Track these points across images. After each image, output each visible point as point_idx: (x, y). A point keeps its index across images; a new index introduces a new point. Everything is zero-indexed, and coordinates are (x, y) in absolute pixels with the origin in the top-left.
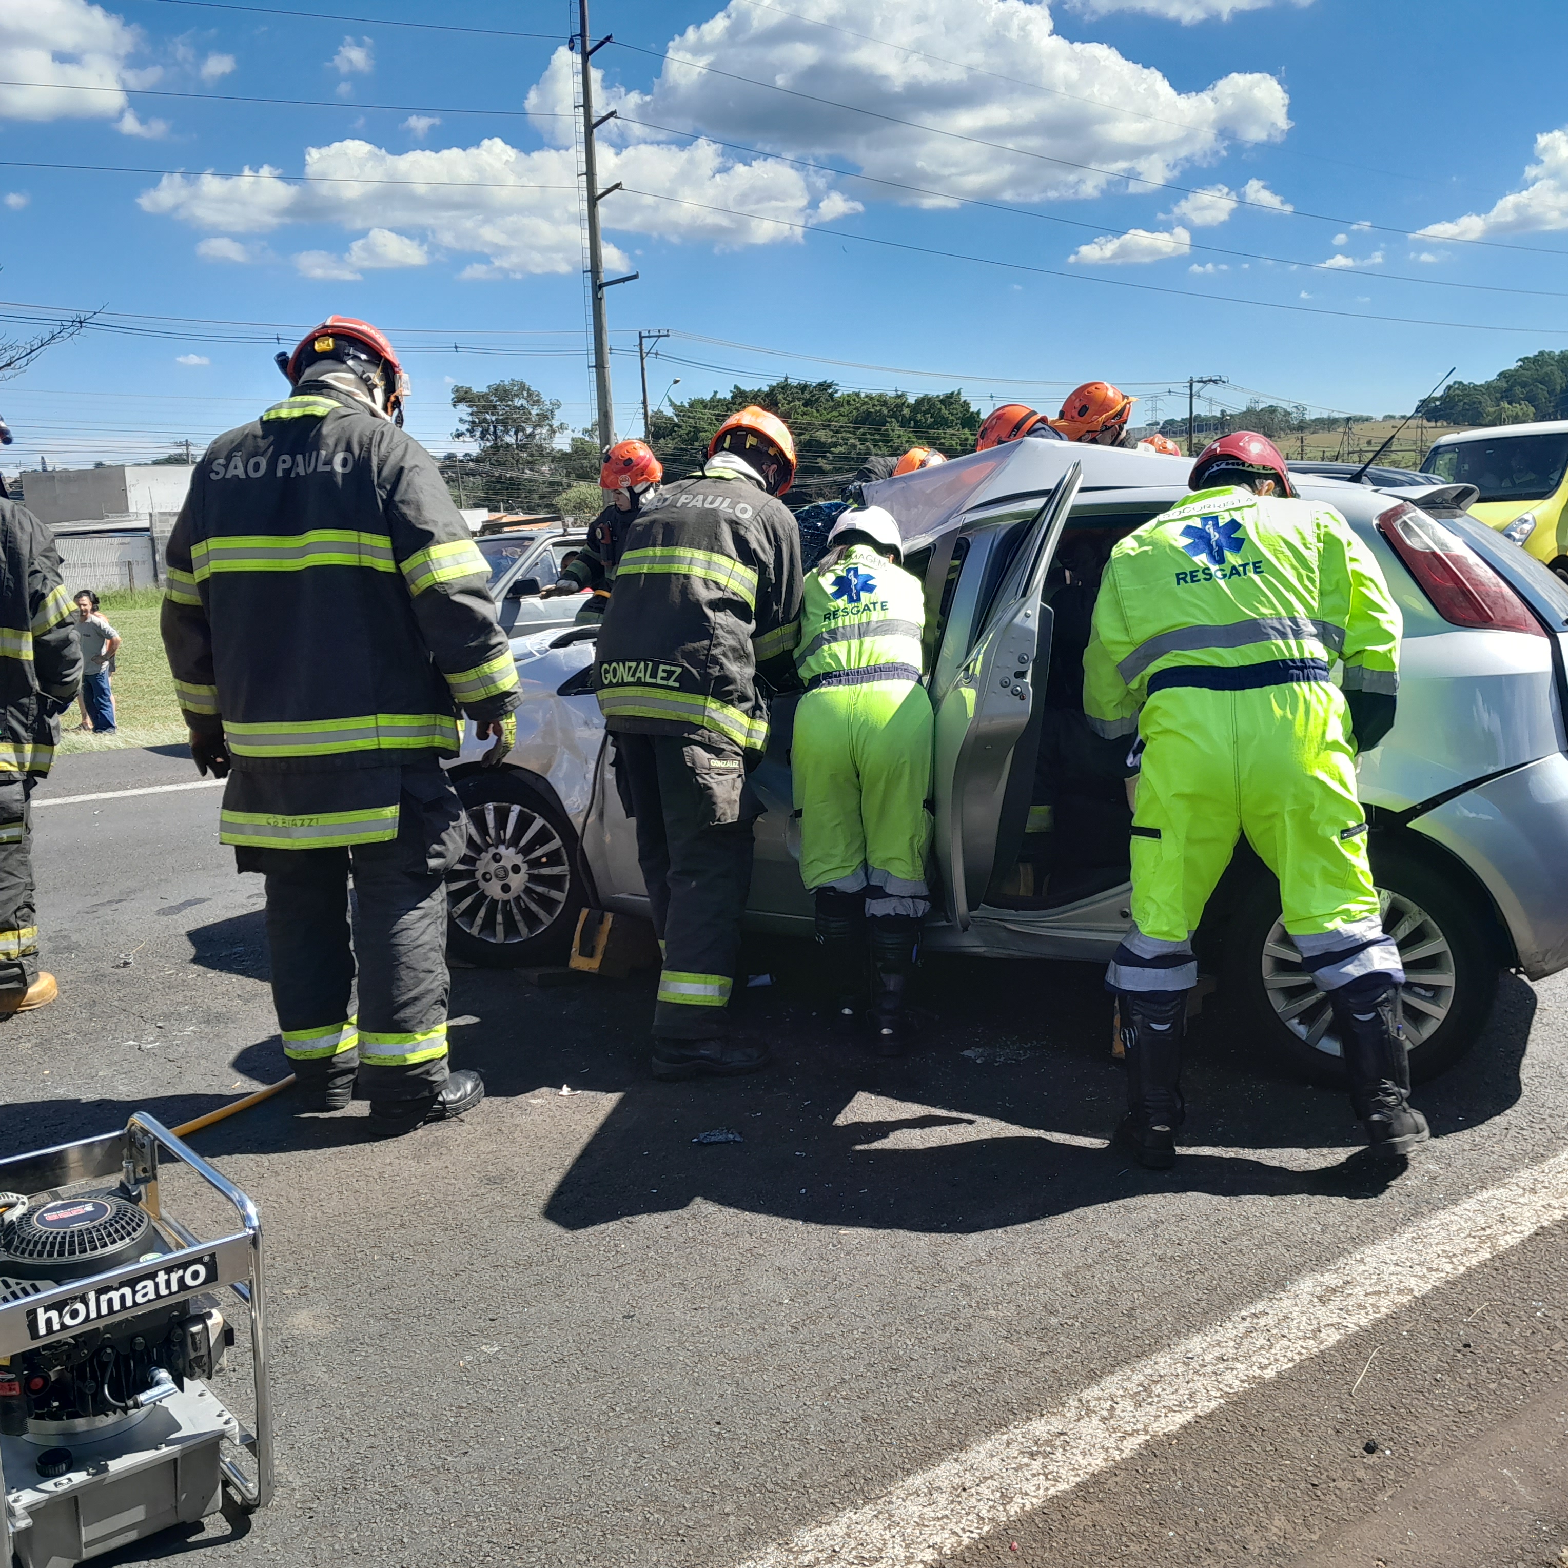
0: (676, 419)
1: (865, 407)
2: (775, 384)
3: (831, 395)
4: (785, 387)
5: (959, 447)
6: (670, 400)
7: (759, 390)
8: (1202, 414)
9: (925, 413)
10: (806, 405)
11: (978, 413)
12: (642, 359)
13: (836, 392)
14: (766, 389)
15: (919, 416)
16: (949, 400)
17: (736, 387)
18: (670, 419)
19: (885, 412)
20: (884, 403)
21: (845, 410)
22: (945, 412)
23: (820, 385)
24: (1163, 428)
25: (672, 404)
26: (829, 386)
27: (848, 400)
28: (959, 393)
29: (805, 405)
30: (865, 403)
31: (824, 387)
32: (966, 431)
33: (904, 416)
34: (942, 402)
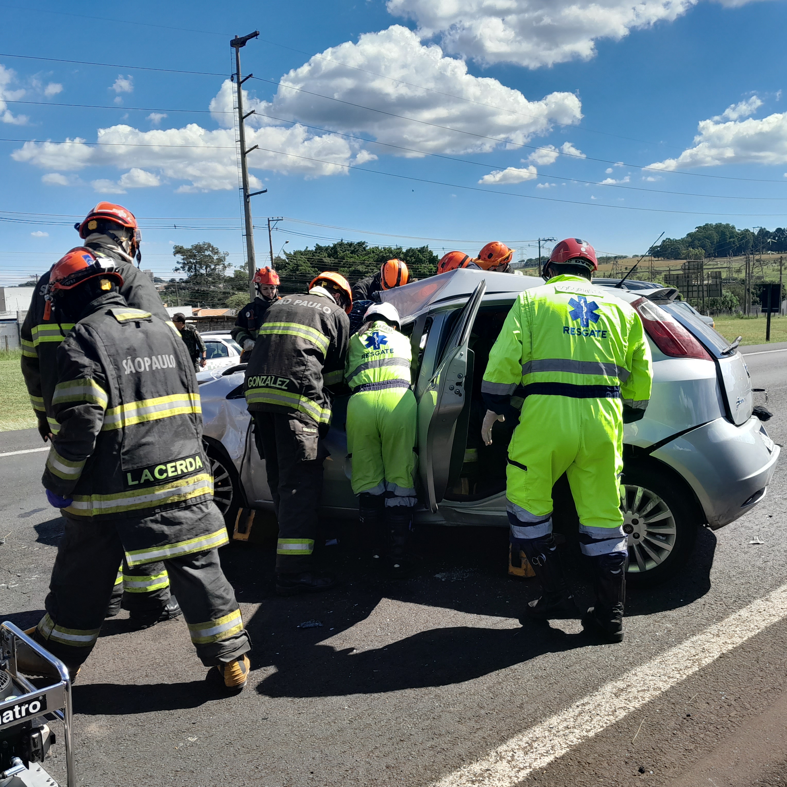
0: (287, 260)
1: (381, 254)
2: (336, 243)
3: (364, 248)
4: (341, 244)
5: (428, 273)
6: (284, 251)
7: (329, 246)
8: (545, 256)
9: (411, 256)
11: (437, 256)
12: (270, 231)
13: (367, 246)
14: (332, 246)
15: (409, 258)
16: (423, 250)
17: (317, 245)
18: (284, 260)
20: (391, 251)
21: (372, 255)
22: (421, 256)
23: (359, 243)
24: (526, 263)
25: (285, 253)
26: (364, 243)
27: (373, 251)
28: (427, 247)
29: (352, 253)
30: (381, 252)
31: (361, 244)
32: (431, 265)
34: (419, 251)
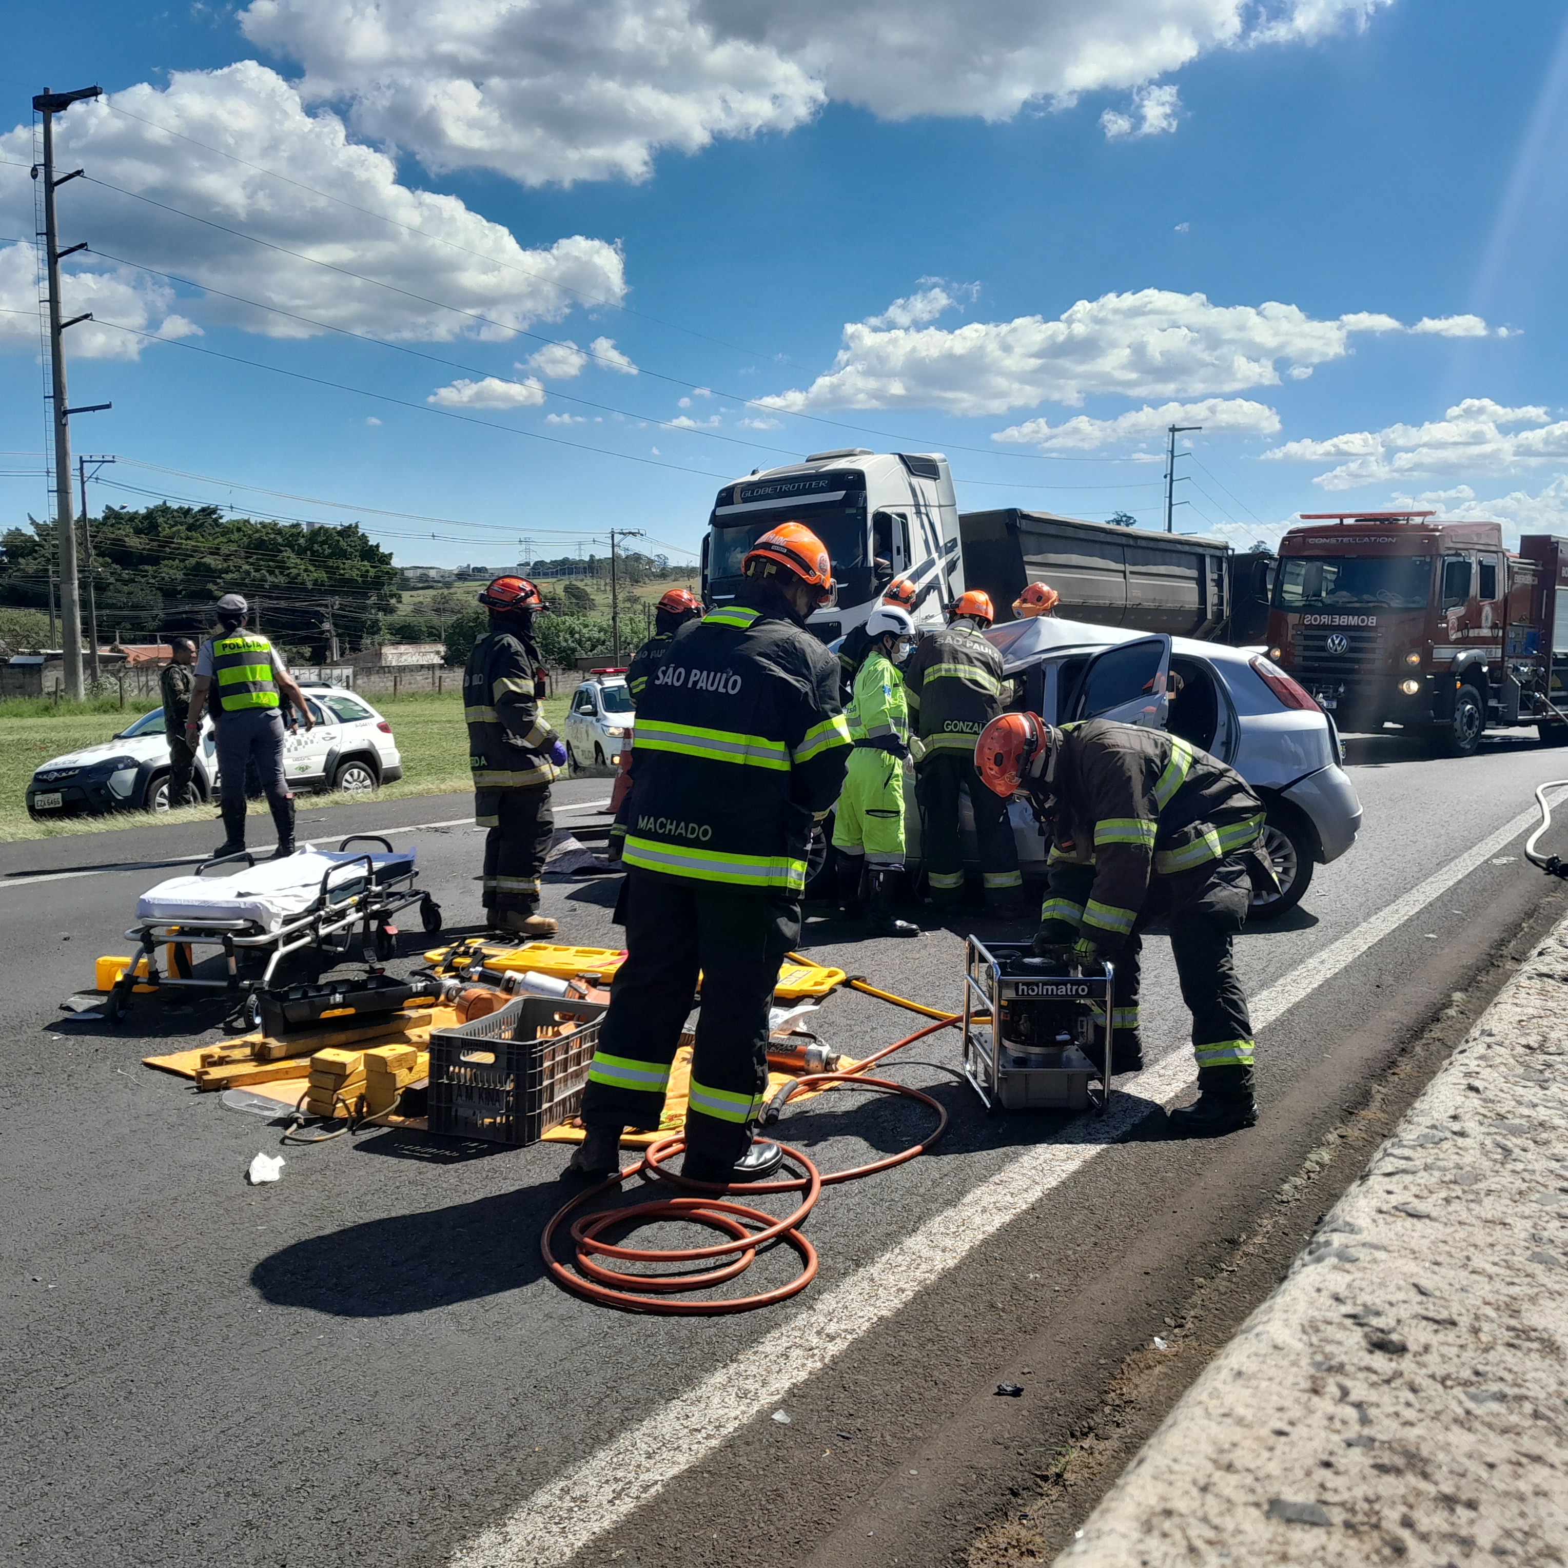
0: (37, 538)
1: (257, 535)
2: (152, 507)
3: (216, 520)
4: (164, 510)
5: (360, 579)
6: (31, 519)
7: (136, 513)
8: (571, 558)
9: (323, 543)
10: (189, 529)
11: (378, 546)
12: (83, 483)
13: (221, 517)
14: (143, 511)
15: (316, 547)
16: (348, 532)
17: (108, 507)
18: (31, 537)
19: (280, 540)
20: (279, 532)
21: (236, 536)
22: (343, 544)
23: (203, 510)
24: (533, 568)
25: (33, 522)
26: (214, 511)
27: (240, 527)
28: (357, 526)
30: (257, 531)
31: (208, 512)
32: (366, 563)
33: (299, 545)
34: (340, 533)
